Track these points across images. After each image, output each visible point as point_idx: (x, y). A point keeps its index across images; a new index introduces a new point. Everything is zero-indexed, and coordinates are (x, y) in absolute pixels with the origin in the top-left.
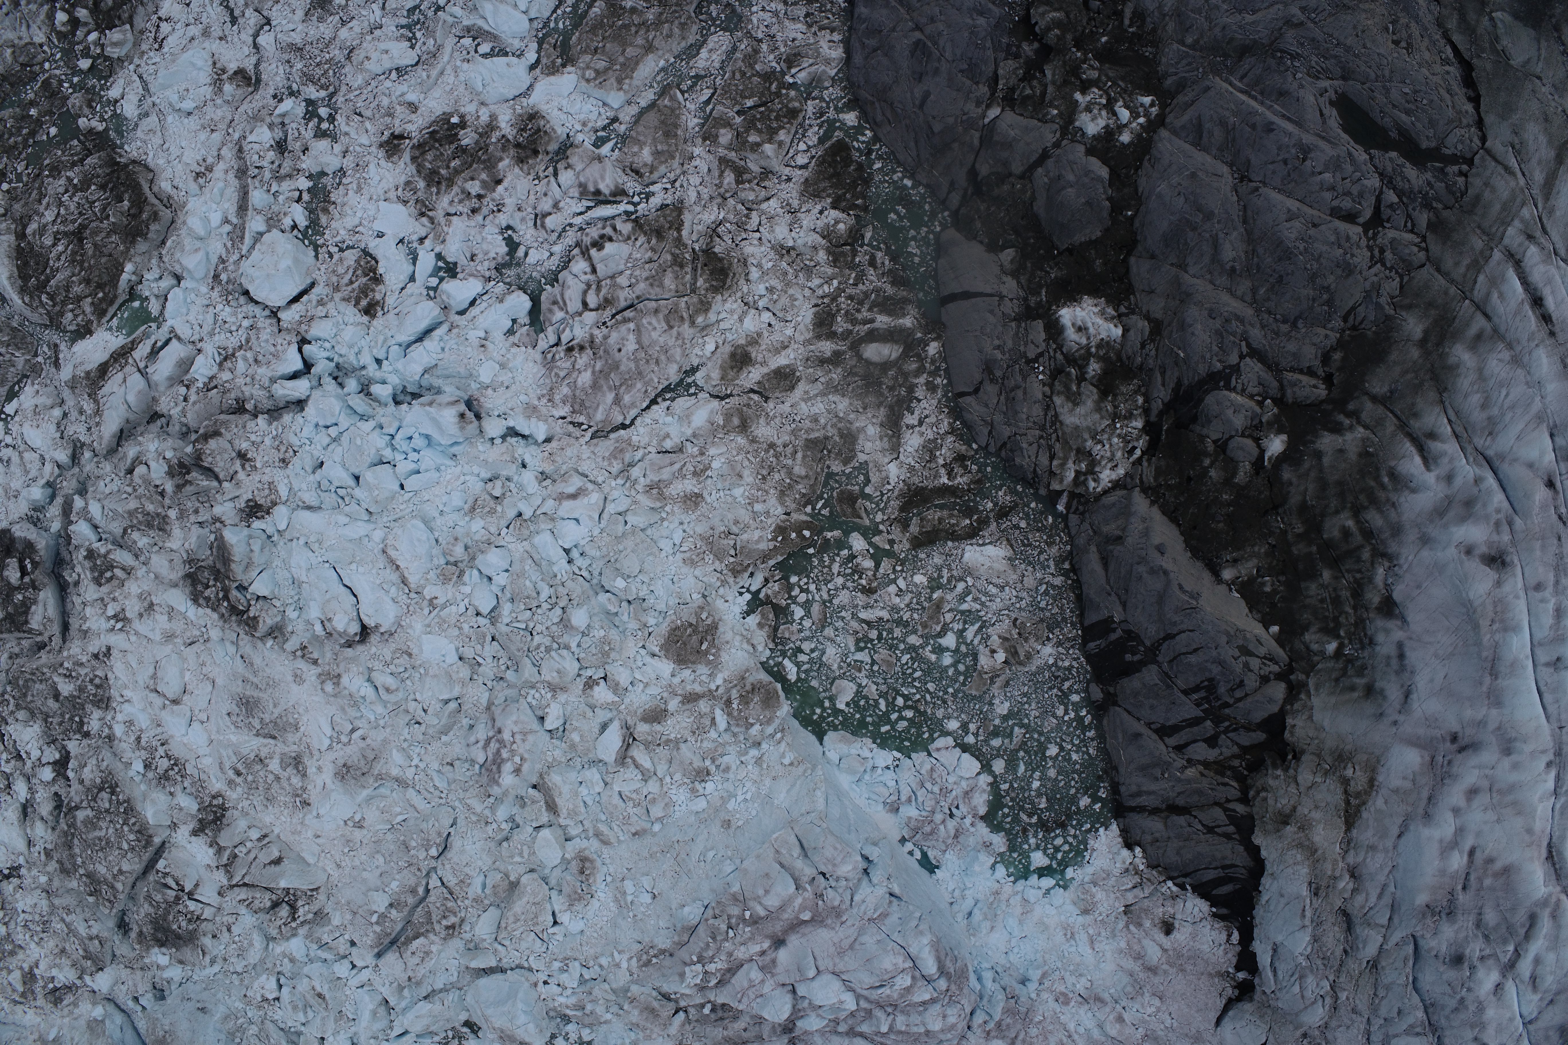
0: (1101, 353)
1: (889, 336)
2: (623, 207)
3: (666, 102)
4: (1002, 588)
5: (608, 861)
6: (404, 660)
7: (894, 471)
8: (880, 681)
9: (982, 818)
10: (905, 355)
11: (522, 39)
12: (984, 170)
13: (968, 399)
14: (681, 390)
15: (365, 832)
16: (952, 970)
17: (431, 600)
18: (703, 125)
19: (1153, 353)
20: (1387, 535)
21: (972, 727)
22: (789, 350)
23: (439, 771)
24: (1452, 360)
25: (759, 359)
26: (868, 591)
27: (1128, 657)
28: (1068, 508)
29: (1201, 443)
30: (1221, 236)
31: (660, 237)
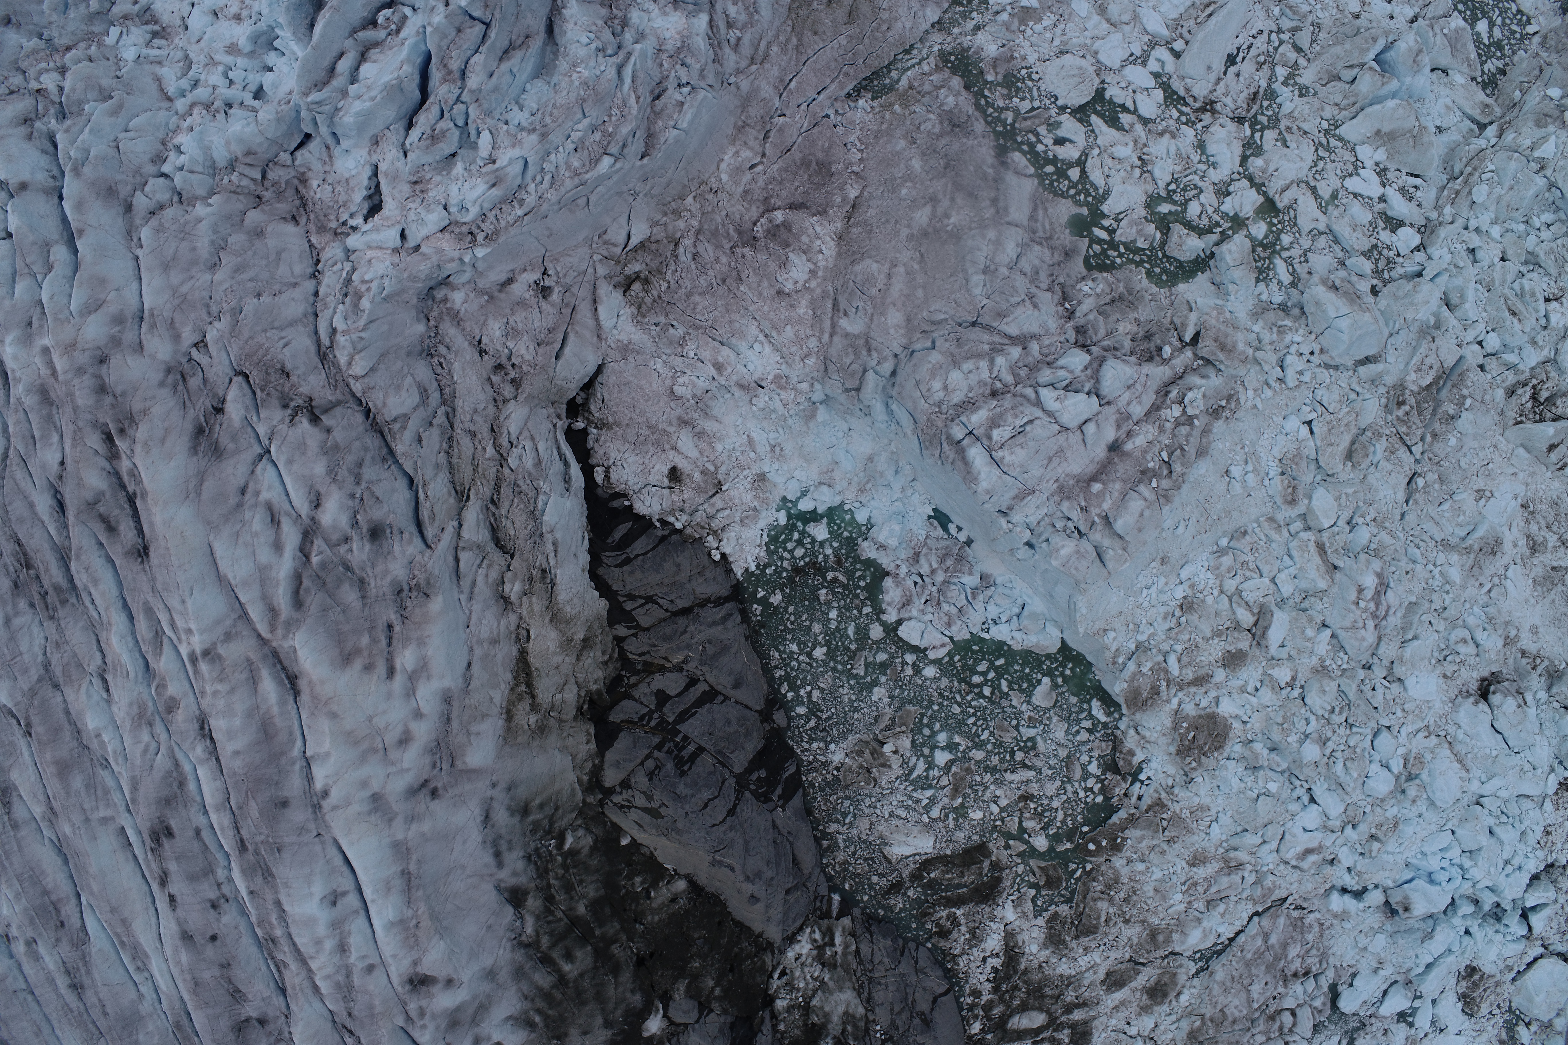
1: (1022, 1036)
4: (891, 815)
5: (1267, 499)
6: (1449, 669)
7: (1009, 913)
8: (1008, 710)
9: (888, 574)
10: (1004, 1020)
13: (942, 990)
14: (1208, 955)
15: (1475, 488)
16: (945, 445)
17: (1430, 734)
20: (527, 966)
21: (909, 671)
22: (1112, 1007)
23: (1414, 562)
25: (1138, 994)
27: (763, 774)
28: (830, 899)
29: (726, 1009)
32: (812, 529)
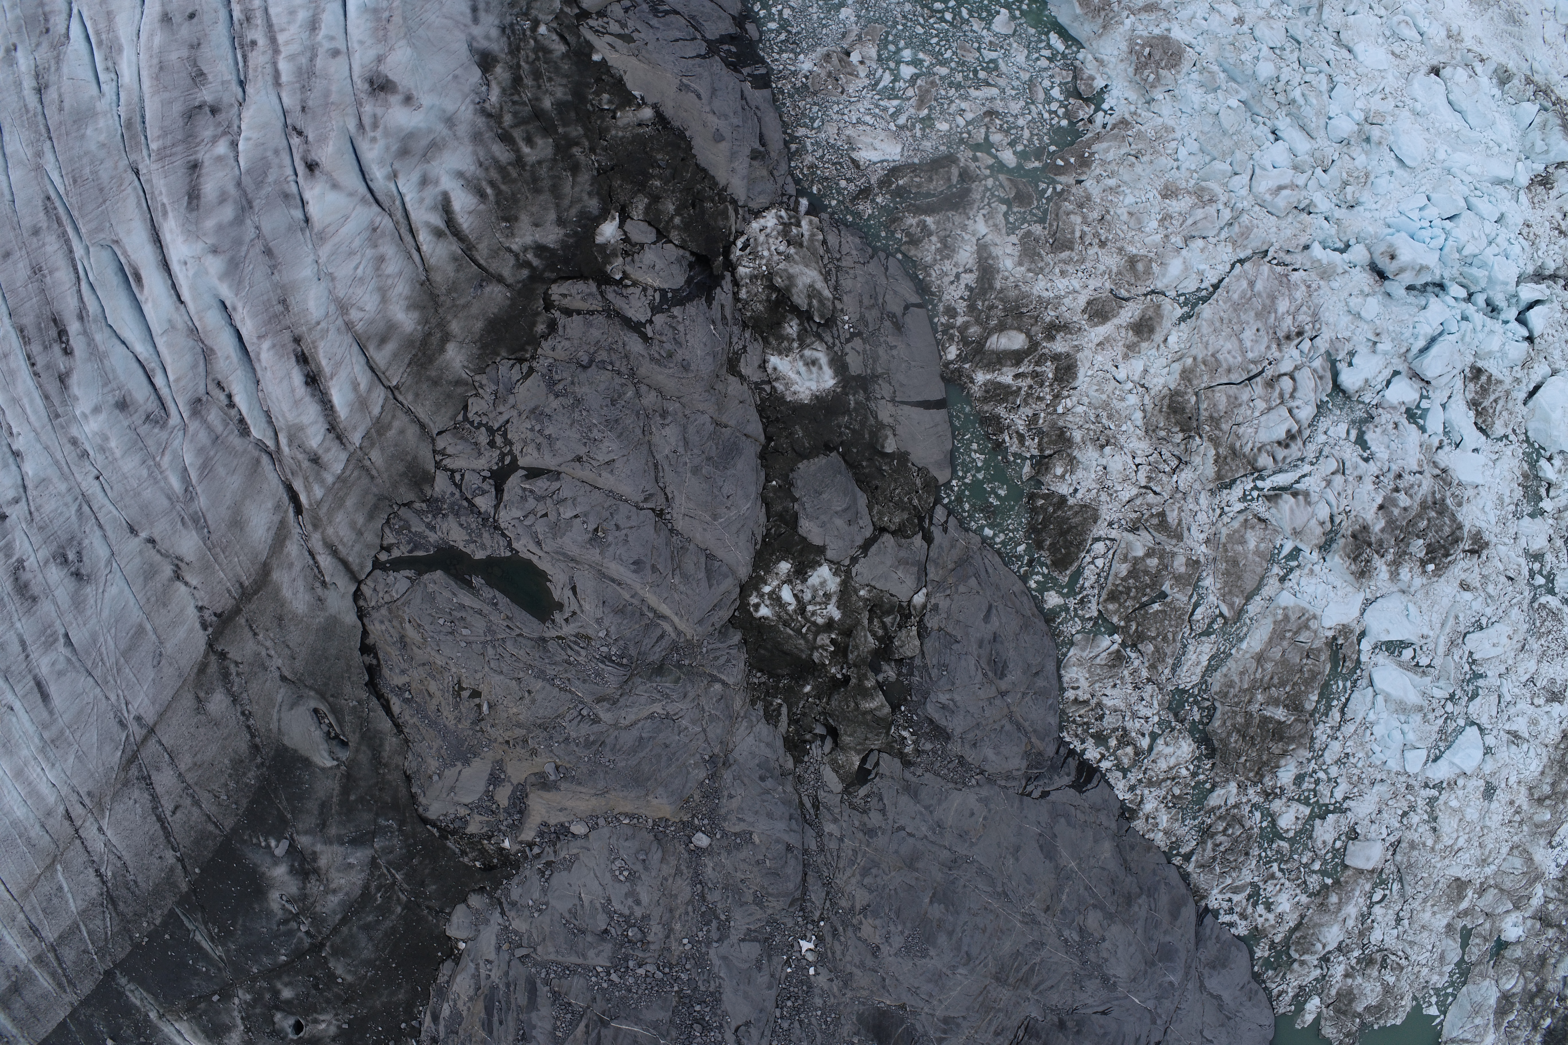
0: (785, 344)
1: (1000, 359)
2: (1267, 484)
3: (1237, 601)
7: (981, 227)
10: (981, 343)
11: (1376, 665)
12: (918, 540)
13: (913, 301)
14: (1192, 299)
18: (1199, 579)
19: (735, 340)
20: (487, 135)
22: (1096, 340)
24: (415, 315)
25: (1123, 331)
26: (991, 113)
28: (797, 203)
29: (684, 240)
30: (681, 450)
31: (1232, 448)
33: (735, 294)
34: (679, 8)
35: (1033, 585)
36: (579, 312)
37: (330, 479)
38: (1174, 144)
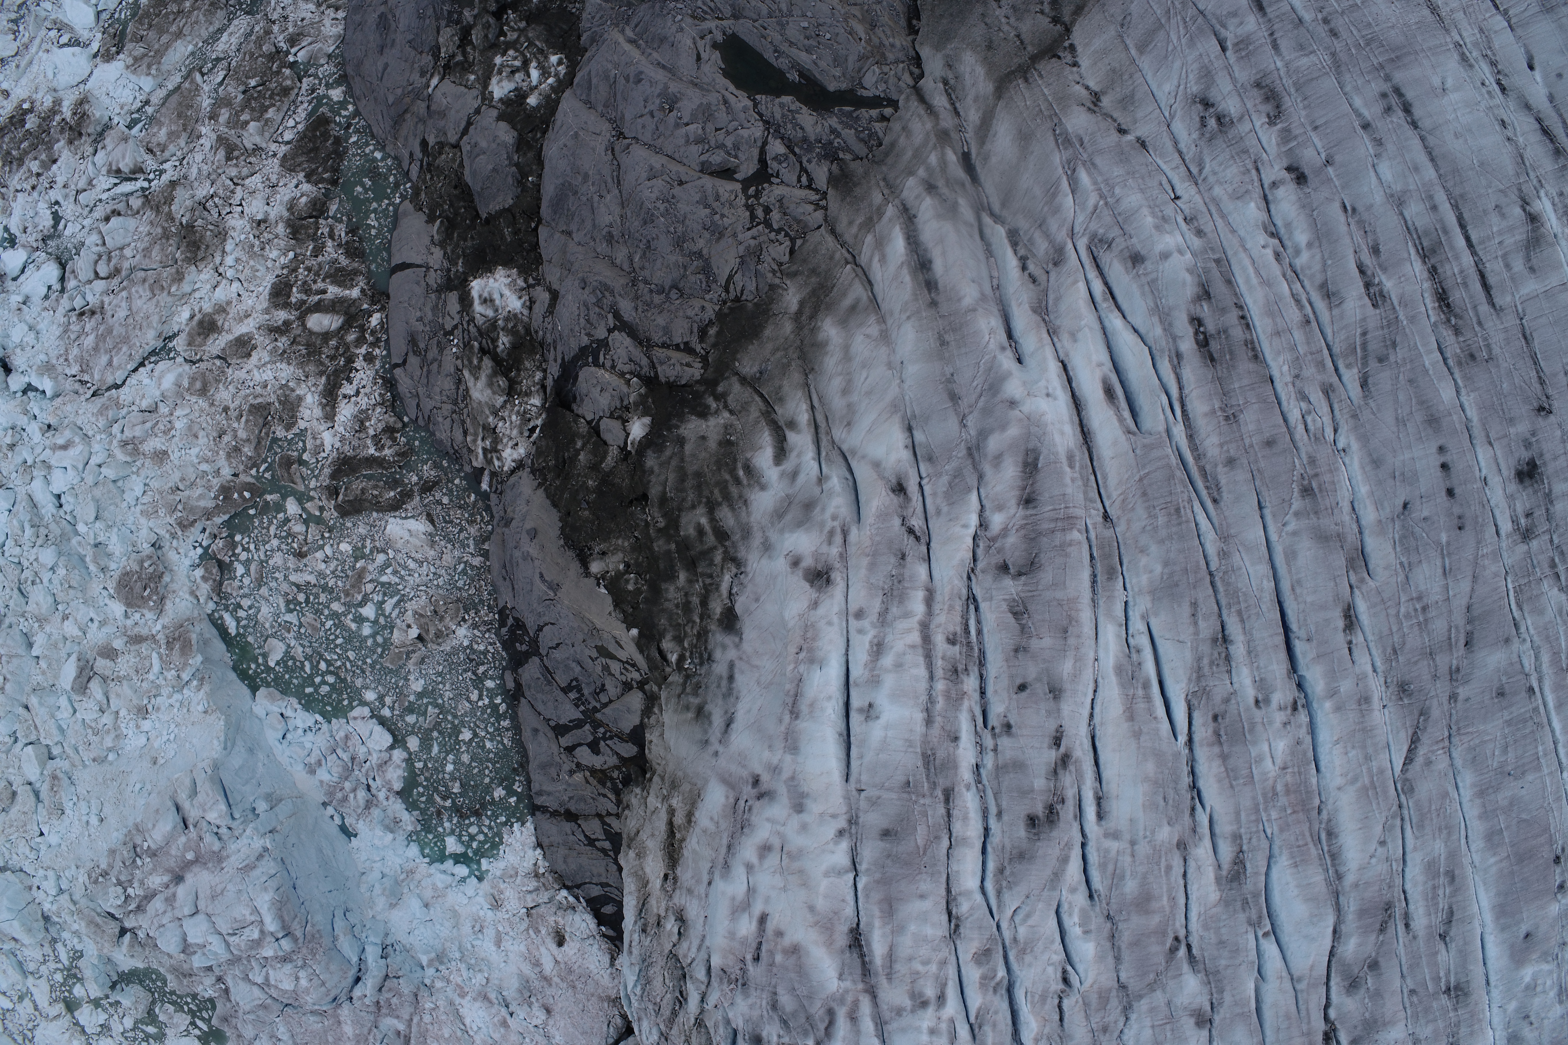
0: (510, 326)
1: (332, 307)
2: (140, 184)
3: (187, 86)
4: (421, 563)
7: (328, 441)
9: (398, 793)
10: (349, 326)
11: (91, 30)
12: (430, 140)
13: (399, 370)
14: (163, 354)
19: (551, 328)
20: (737, 536)
21: (388, 700)
22: (250, 319)
24: (821, 336)
25: (226, 327)
26: (300, 555)
27: (520, 646)
28: (490, 486)
29: (575, 422)
30: (596, 198)
31: (158, 212)
32: (459, 849)
33: (545, 378)
34: (561, 694)
35: (351, 108)
36: (677, 347)
37: (921, 172)
38: (145, 499)
